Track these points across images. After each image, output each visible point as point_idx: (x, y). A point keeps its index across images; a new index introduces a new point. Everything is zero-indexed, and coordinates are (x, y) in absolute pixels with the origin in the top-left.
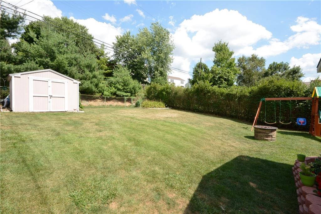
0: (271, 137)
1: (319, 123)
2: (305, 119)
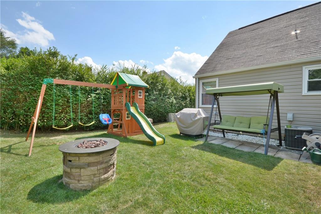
0: (112, 167)
1: (127, 119)
2: (108, 115)
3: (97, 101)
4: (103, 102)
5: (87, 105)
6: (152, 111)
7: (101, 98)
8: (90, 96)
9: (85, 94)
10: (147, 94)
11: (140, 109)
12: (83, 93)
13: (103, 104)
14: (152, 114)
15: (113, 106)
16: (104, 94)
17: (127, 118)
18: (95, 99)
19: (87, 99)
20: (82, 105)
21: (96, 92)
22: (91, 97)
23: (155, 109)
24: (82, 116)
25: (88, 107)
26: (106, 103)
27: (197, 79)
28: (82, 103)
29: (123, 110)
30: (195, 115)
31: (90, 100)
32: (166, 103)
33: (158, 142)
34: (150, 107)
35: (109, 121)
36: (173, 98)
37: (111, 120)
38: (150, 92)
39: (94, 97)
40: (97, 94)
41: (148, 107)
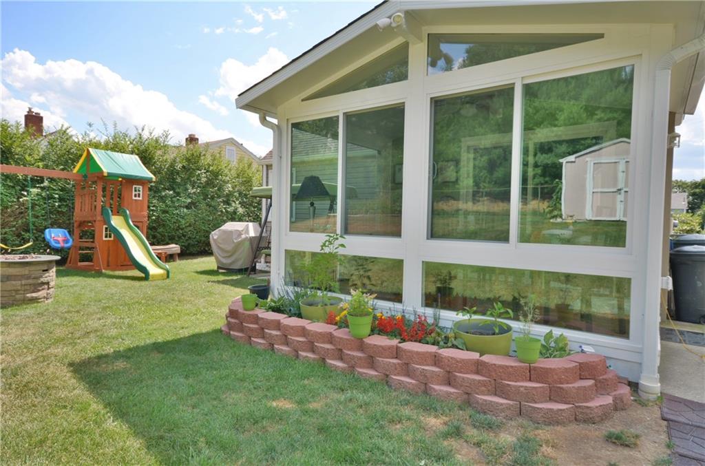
0: (46, 286)
1: (104, 239)
2: (66, 231)
3: (45, 203)
4: (59, 206)
5: (18, 211)
6: (182, 229)
7: (55, 198)
8: (25, 193)
9: (13, 187)
10: (171, 192)
11: (133, 222)
12: (9, 186)
13: (60, 210)
14: (184, 236)
15: (78, 215)
16: (61, 190)
17: (106, 237)
18: (38, 200)
19: (18, 198)
20: (5, 211)
21: (42, 185)
22: (28, 194)
23: (190, 226)
24: (5, 233)
25: (22, 215)
26: (66, 209)
27: (265, 167)
28: (7, 208)
29: (97, 222)
30: (239, 233)
31: (27, 200)
32: (219, 213)
33: (153, 276)
34: (177, 220)
35: (66, 241)
36: (237, 202)
37: (71, 240)
38: (179, 188)
39: (37, 195)
40: (43, 189)
41: (173, 220)
